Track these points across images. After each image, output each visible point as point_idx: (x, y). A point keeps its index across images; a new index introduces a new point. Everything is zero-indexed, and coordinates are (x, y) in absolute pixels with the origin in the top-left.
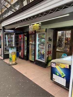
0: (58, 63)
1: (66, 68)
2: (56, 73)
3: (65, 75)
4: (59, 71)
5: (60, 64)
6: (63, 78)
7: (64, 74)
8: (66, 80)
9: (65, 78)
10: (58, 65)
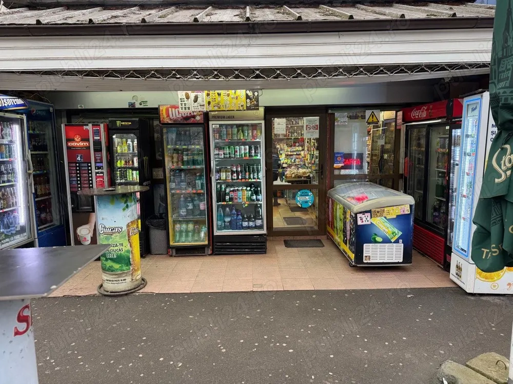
0: (379, 210)
1: (404, 213)
2: (375, 238)
3: (400, 233)
4: (384, 228)
5: (386, 209)
6: (394, 242)
7: (397, 232)
8: (403, 244)
9: (401, 241)
10: (379, 214)
